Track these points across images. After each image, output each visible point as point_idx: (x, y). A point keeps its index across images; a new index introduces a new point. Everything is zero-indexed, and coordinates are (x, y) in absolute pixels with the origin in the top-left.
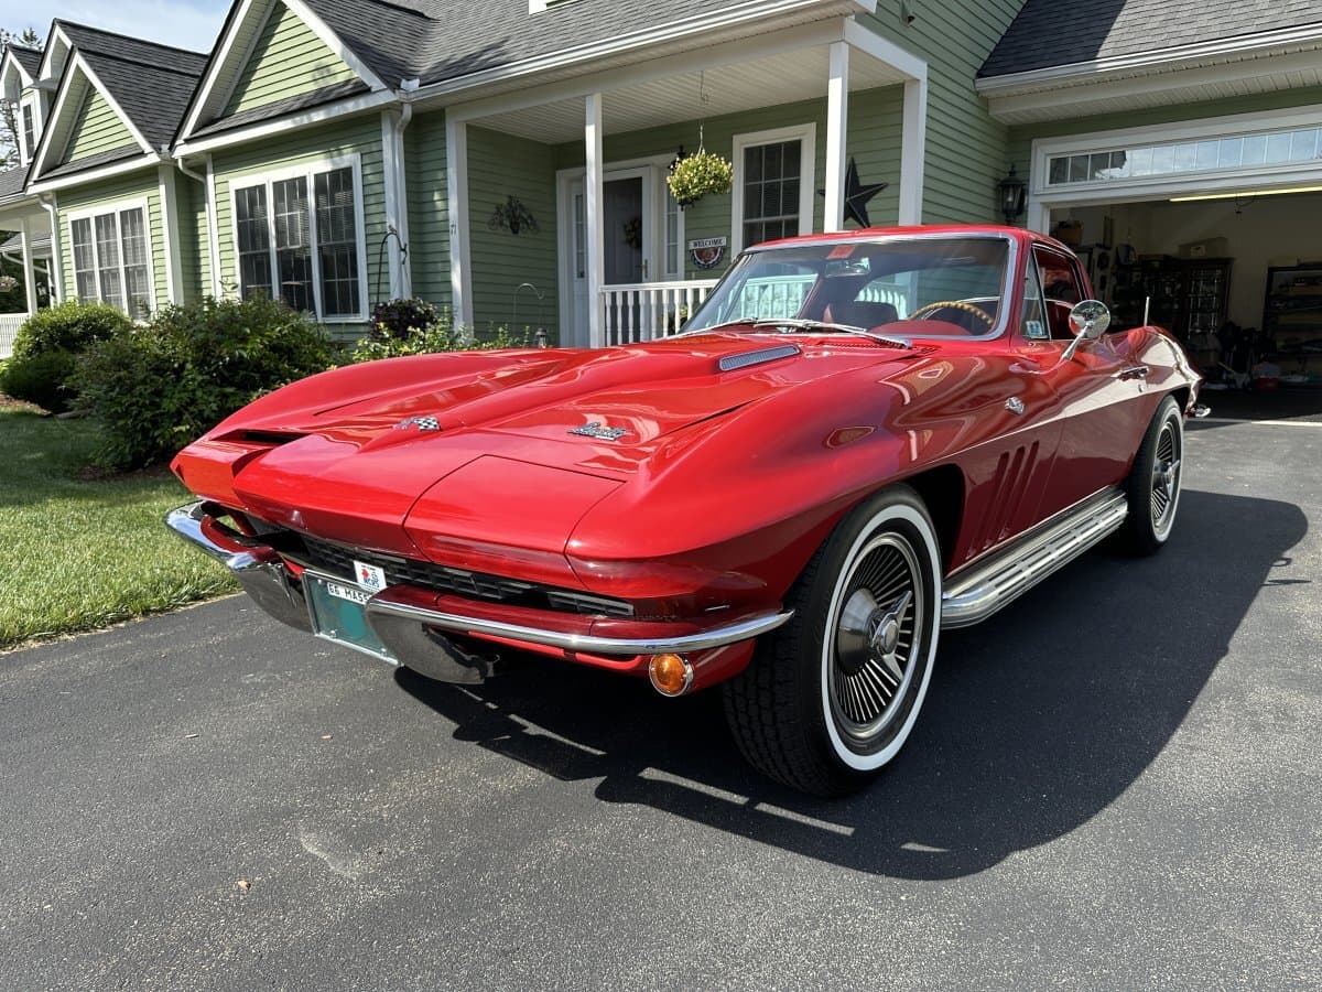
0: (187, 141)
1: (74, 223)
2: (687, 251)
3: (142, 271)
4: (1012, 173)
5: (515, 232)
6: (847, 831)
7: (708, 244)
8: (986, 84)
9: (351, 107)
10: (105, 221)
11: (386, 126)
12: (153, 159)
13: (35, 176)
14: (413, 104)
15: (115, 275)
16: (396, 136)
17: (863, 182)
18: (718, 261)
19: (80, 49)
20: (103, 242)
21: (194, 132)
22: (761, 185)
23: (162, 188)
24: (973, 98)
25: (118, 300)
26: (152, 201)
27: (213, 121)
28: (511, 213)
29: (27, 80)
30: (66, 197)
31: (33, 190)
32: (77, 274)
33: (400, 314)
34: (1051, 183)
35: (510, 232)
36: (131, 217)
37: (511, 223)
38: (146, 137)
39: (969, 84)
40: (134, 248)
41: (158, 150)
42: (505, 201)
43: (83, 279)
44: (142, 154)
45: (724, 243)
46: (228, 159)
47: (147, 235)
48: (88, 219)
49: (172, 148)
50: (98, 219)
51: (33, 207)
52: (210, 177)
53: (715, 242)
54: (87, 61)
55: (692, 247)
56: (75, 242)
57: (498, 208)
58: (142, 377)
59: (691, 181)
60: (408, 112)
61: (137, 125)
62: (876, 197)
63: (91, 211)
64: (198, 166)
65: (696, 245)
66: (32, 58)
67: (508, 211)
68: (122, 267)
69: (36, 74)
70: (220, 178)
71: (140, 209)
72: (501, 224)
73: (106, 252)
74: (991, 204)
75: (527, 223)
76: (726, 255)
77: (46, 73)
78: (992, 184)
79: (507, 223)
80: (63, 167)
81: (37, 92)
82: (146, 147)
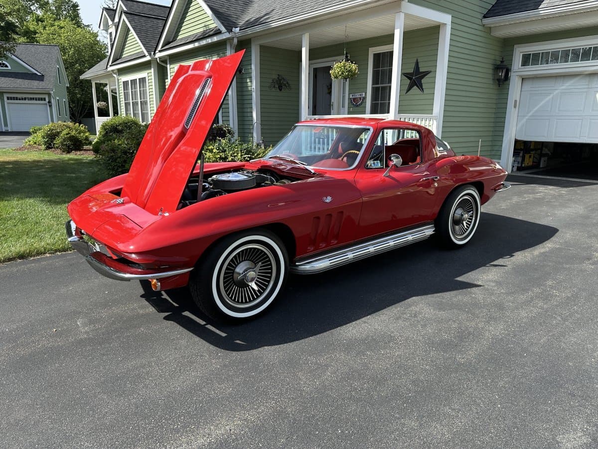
0: (160, 51)
1: (124, 82)
2: (349, 98)
3: (146, 103)
4: (502, 62)
5: (281, 90)
6: (224, 335)
7: (358, 96)
8: (487, 21)
9: (215, 39)
10: (134, 82)
11: (228, 47)
12: (148, 58)
13: (110, 64)
14: (237, 38)
15: (137, 103)
16: (232, 51)
17: (421, 70)
18: (361, 104)
19: (124, 12)
20: (133, 90)
21: (162, 47)
22: (379, 70)
23: (152, 69)
24: (481, 28)
25: (138, 114)
26: (149, 75)
27: (169, 43)
28: (279, 82)
29: (110, 22)
30: (121, 72)
31: (110, 69)
32: (125, 103)
33: (217, 131)
34: (521, 66)
35: (278, 90)
36: (142, 80)
37: (279, 86)
38: (146, 49)
39: (479, 22)
40: (143, 94)
41: (150, 55)
42: (276, 77)
43: (127, 105)
44: (145, 56)
45: (364, 96)
46: (174, 58)
47: (148, 88)
48: (128, 81)
49: (154, 54)
50: (131, 81)
51: (109, 75)
52: (168, 66)
53: (361, 95)
54: (126, 17)
55: (351, 97)
56: (124, 90)
57: (273, 80)
58: (119, 155)
59: (338, 73)
60: (235, 41)
61: (143, 44)
62: (426, 77)
63: (129, 78)
64: (164, 60)
65: (352, 96)
66: (112, 12)
67: (277, 81)
68: (139, 101)
69: (113, 20)
70: (172, 66)
71: (145, 78)
72: (274, 87)
73: (134, 95)
74: (491, 77)
75: (286, 86)
76: (364, 101)
77: (116, 20)
78: (491, 67)
79: (277, 86)
80: (119, 60)
81: (114, 27)
82: (146, 54)
